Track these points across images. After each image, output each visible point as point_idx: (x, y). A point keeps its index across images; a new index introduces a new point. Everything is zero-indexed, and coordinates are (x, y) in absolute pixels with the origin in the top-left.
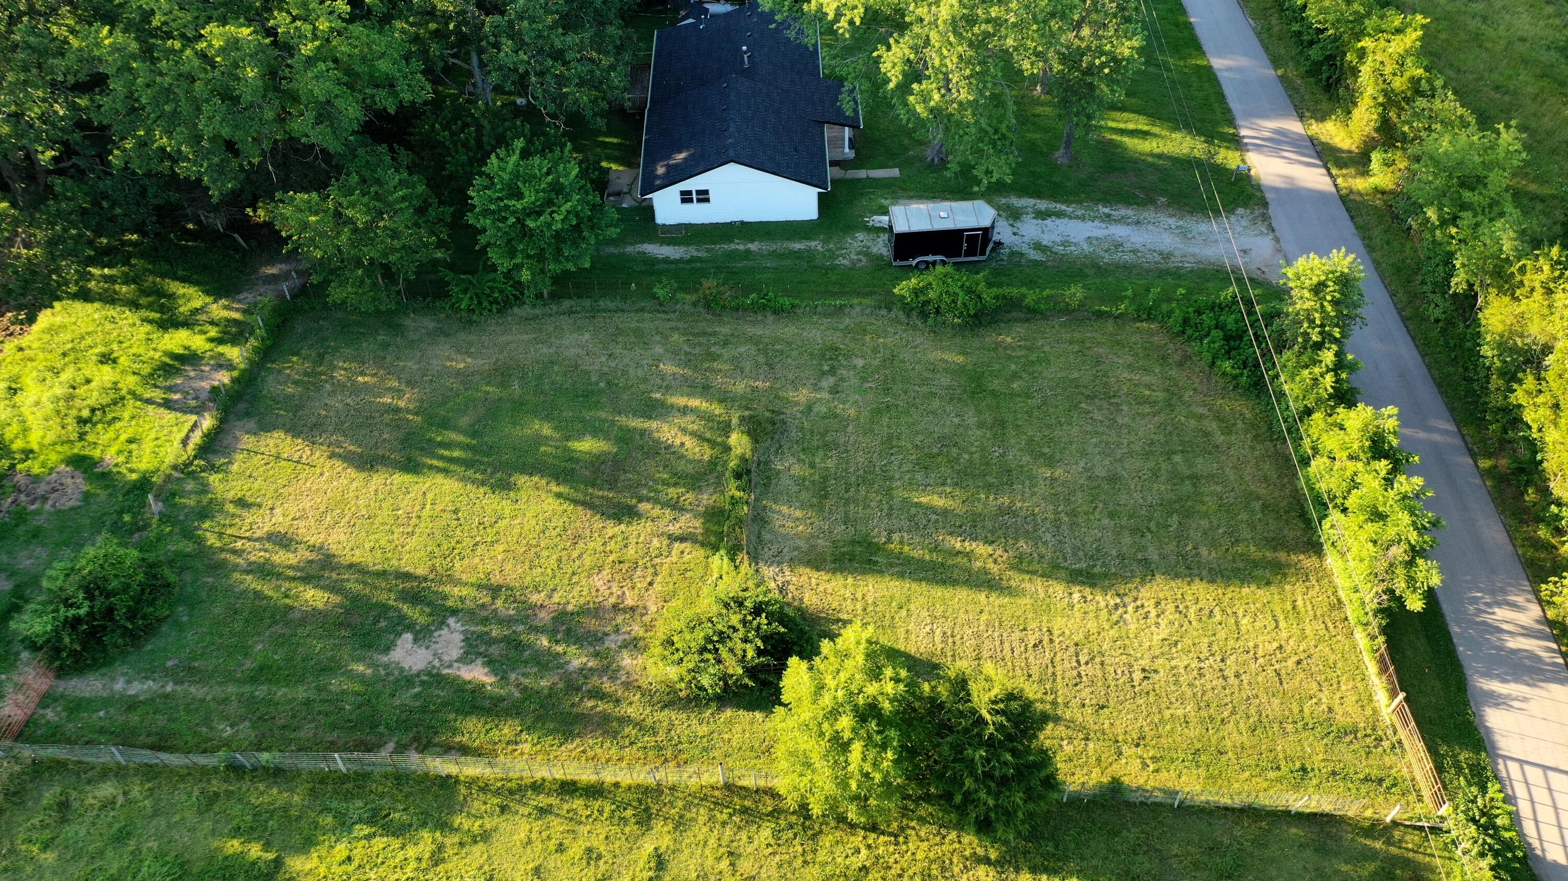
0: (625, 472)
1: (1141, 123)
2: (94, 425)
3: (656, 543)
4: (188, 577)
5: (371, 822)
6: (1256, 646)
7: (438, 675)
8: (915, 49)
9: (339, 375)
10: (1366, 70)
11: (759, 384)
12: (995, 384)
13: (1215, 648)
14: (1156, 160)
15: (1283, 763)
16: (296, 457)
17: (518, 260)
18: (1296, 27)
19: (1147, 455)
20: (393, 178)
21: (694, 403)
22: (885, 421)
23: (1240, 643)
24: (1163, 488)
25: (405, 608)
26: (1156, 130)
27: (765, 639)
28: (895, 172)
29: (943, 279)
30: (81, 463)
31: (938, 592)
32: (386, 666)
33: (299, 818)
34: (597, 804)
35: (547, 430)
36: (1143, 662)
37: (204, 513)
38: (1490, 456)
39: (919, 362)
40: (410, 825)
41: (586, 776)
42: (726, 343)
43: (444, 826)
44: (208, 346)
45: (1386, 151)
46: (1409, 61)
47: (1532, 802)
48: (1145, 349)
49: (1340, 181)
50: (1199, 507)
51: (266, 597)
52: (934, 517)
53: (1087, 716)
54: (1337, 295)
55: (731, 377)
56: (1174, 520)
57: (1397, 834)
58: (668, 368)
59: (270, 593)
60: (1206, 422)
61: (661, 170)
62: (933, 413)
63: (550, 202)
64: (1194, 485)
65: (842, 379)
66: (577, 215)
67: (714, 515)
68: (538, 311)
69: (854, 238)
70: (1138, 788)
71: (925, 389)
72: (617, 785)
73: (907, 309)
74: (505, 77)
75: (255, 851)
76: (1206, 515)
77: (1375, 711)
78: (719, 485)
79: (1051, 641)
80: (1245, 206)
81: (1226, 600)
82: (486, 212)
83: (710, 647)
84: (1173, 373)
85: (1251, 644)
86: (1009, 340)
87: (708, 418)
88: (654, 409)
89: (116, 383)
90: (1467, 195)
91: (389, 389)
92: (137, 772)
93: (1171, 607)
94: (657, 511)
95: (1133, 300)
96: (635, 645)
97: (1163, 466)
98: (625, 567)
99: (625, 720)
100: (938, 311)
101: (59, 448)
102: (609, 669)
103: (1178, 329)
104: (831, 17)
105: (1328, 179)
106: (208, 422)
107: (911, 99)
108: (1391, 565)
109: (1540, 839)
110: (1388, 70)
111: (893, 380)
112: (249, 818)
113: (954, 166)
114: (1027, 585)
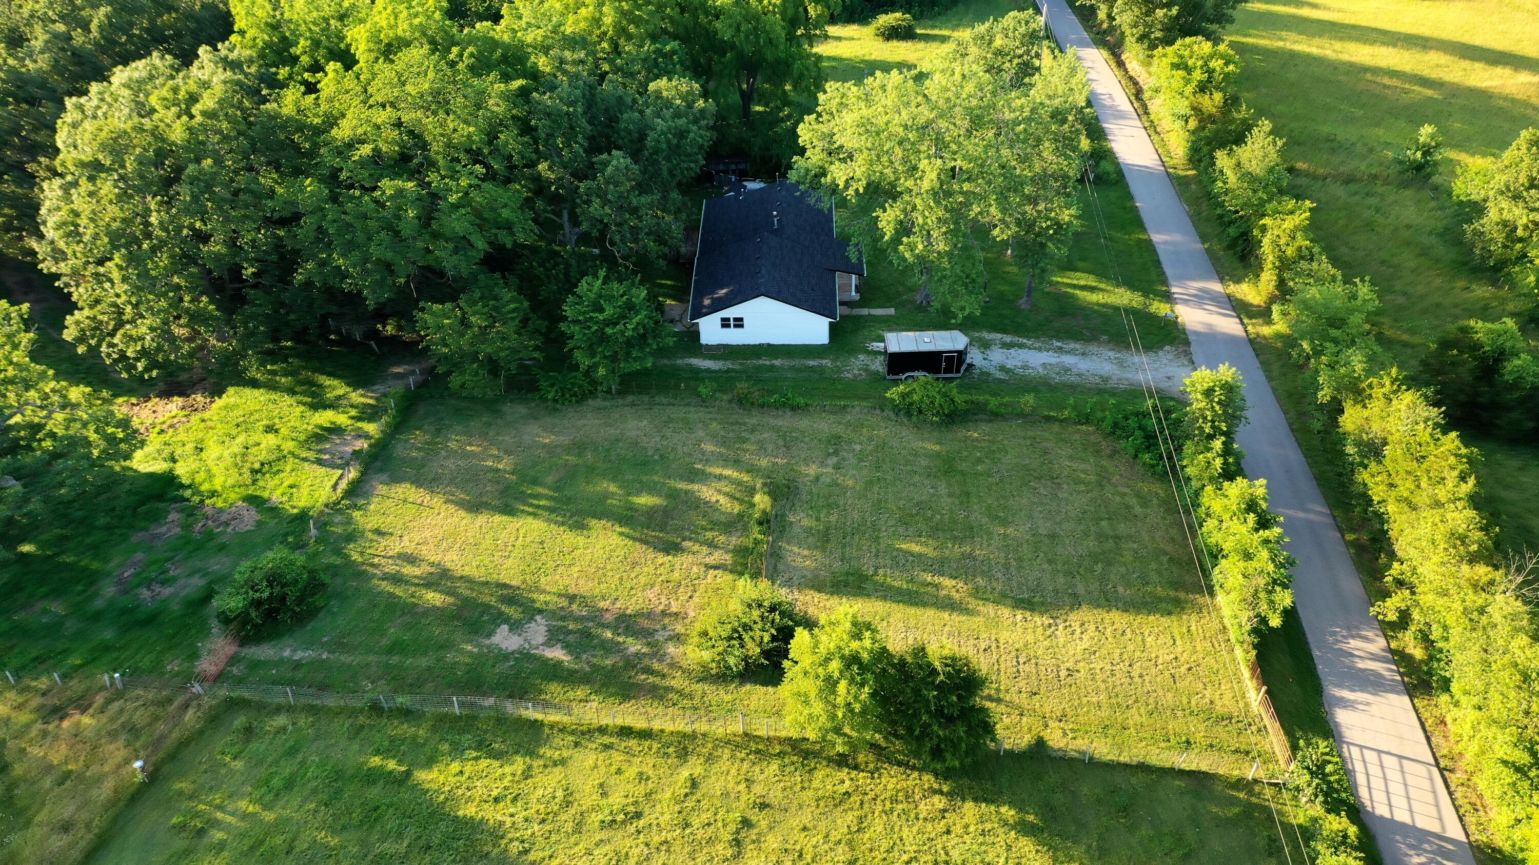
0: (673, 519)
1: (1091, 281)
2: (264, 474)
3: (695, 569)
4: (339, 580)
5: (477, 749)
6: (1157, 657)
7: (528, 653)
8: (904, 211)
9: (452, 445)
10: (1266, 241)
11: (779, 460)
12: (963, 466)
13: (1125, 656)
14: (1100, 308)
15: (1172, 737)
16: (419, 501)
17: (597, 359)
18: (1219, 211)
19: (1079, 521)
20: (507, 294)
21: (727, 472)
22: (876, 489)
23: (1145, 654)
24: (1091, 544)
25: (504, 608)
26: (1102, 286)
27: (777, 630)
28: (892, 311)
29: (925, 386)
30: (255, 501)
31: (912, 611)
32: (489, 647)
33: (424, 744)
34: (647, 743)
35: (613, 488)
36: (1068, 665)
37: (351, 537)
38: (1353, 530)
39: (904, 448)
40: (507, 752)
41: (640, 724)
42: (753, 431)
43: (532, 753)
44: (349, 422)
45: (1283, 304)
46: (1299, 235)
47: (1367, 774)
48: (1083, 444)
49: (1249, 328)
50: (1118, 558)
51: (397, 596)
52: (911, 559)
53: (1023, 700)
54: (1223, 398)
55: (757, 455)
56: (1099, 567)
57: (1257, 789)
58: (708, 447)
59: (401, 594)
60: (1127, 498)
61: (707, 302)
62: (914, 485)
63: (624, 317)
64: (1116, 543)
65: (844, 459)
66: (644, 327)
67: (742, 552)
68: (607, 404)
69: (857, 359)
70: (1060, 749)
71: (909, 468)
72: (662, 731)
73: (896, 409)
74: (593, 226)
75: (391, 765)
76: (1125, 564)
77: (1247, 705)
78: (746, 529)
79: (998, 647)
80: (1171, 344)
81: (1136, 624)
82: (576, 322)
83: (736, 635)
84: (1104, 463)
85: (1153, 655)
86: (976, 435)
87: (739, 483)
88: (694, 476)
89: (279, 446)
90: (1334, 333)
91: (491, 455)
92: (303, 709)
93: (1093, 627)
94: (696, 548)
95: (1074, 408)
96: (678, 639)
97: (1092, 528)
98: (671, 585)
99: (669, 689)
100: (920, 412)
101: (237, 490)
102: (657, 653)
103: (1109, 430)
104: (841, 186)
105: (1240, 327)
106: (353, 474)
107: (901, 247)
108: (1256, 591)
109: (1372, 800)
110: (1282, 242)
111: (884, 460)
112: (386, 743)
113: (936, 305)
114: (981, 608)
